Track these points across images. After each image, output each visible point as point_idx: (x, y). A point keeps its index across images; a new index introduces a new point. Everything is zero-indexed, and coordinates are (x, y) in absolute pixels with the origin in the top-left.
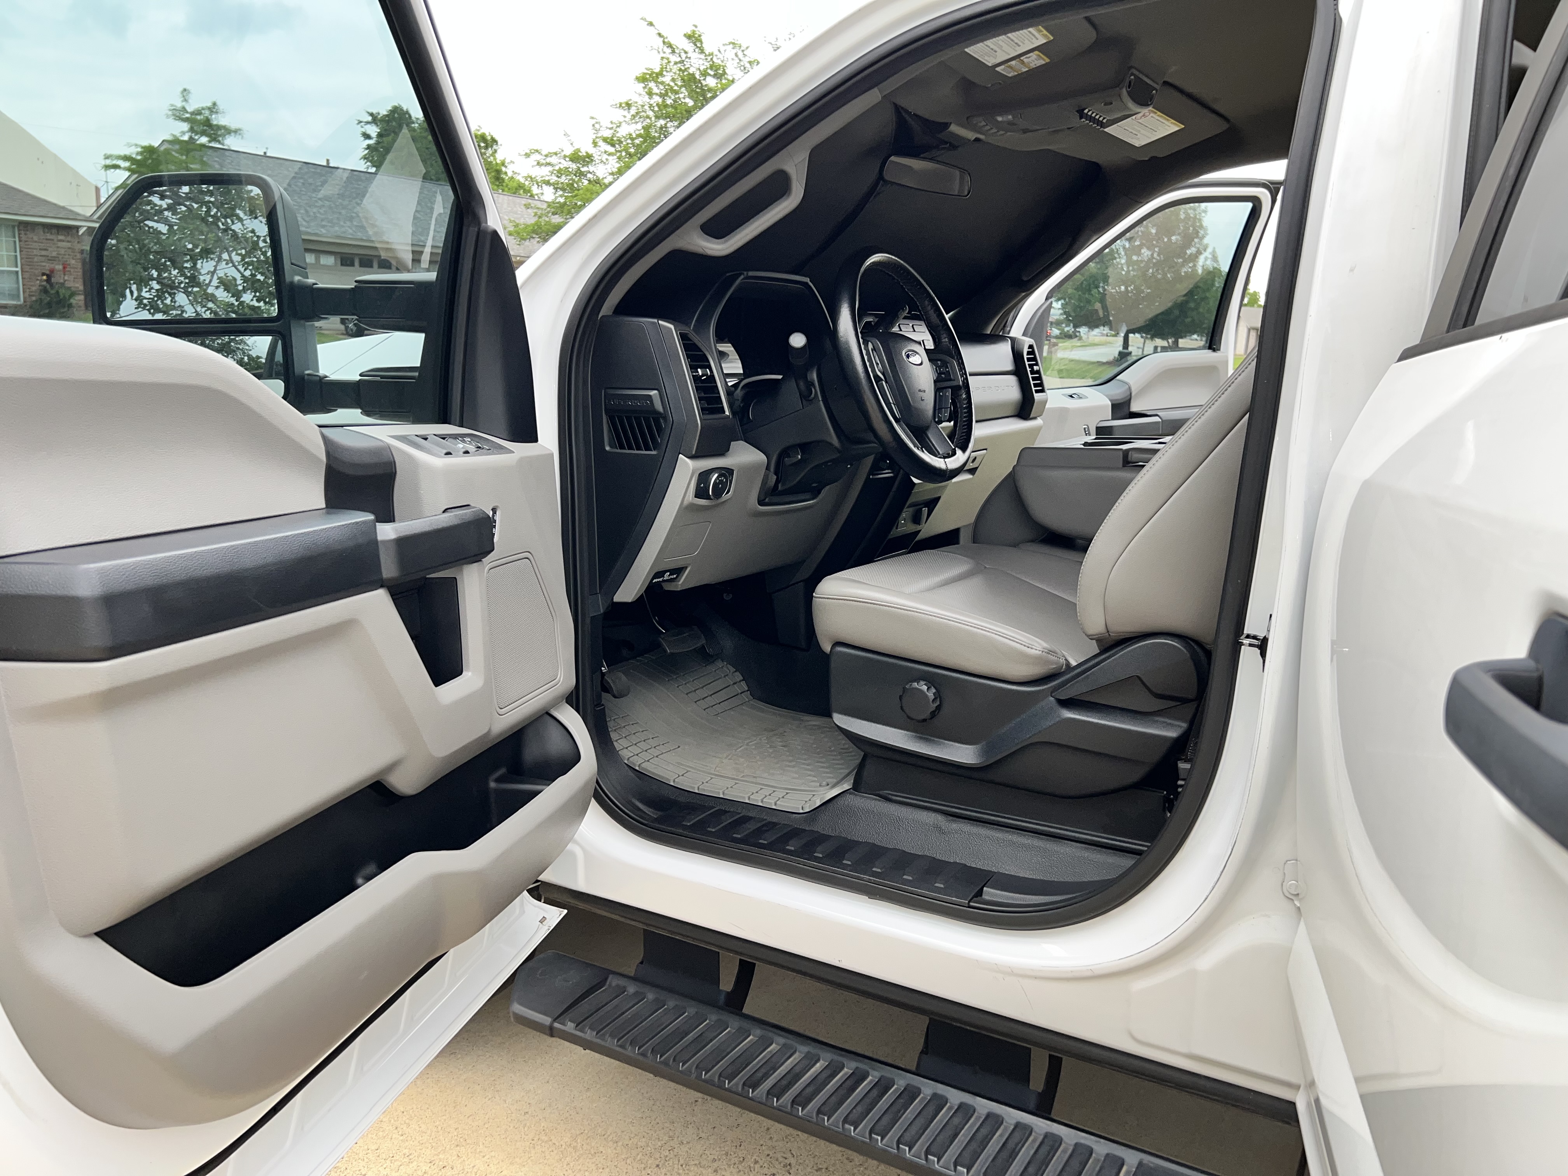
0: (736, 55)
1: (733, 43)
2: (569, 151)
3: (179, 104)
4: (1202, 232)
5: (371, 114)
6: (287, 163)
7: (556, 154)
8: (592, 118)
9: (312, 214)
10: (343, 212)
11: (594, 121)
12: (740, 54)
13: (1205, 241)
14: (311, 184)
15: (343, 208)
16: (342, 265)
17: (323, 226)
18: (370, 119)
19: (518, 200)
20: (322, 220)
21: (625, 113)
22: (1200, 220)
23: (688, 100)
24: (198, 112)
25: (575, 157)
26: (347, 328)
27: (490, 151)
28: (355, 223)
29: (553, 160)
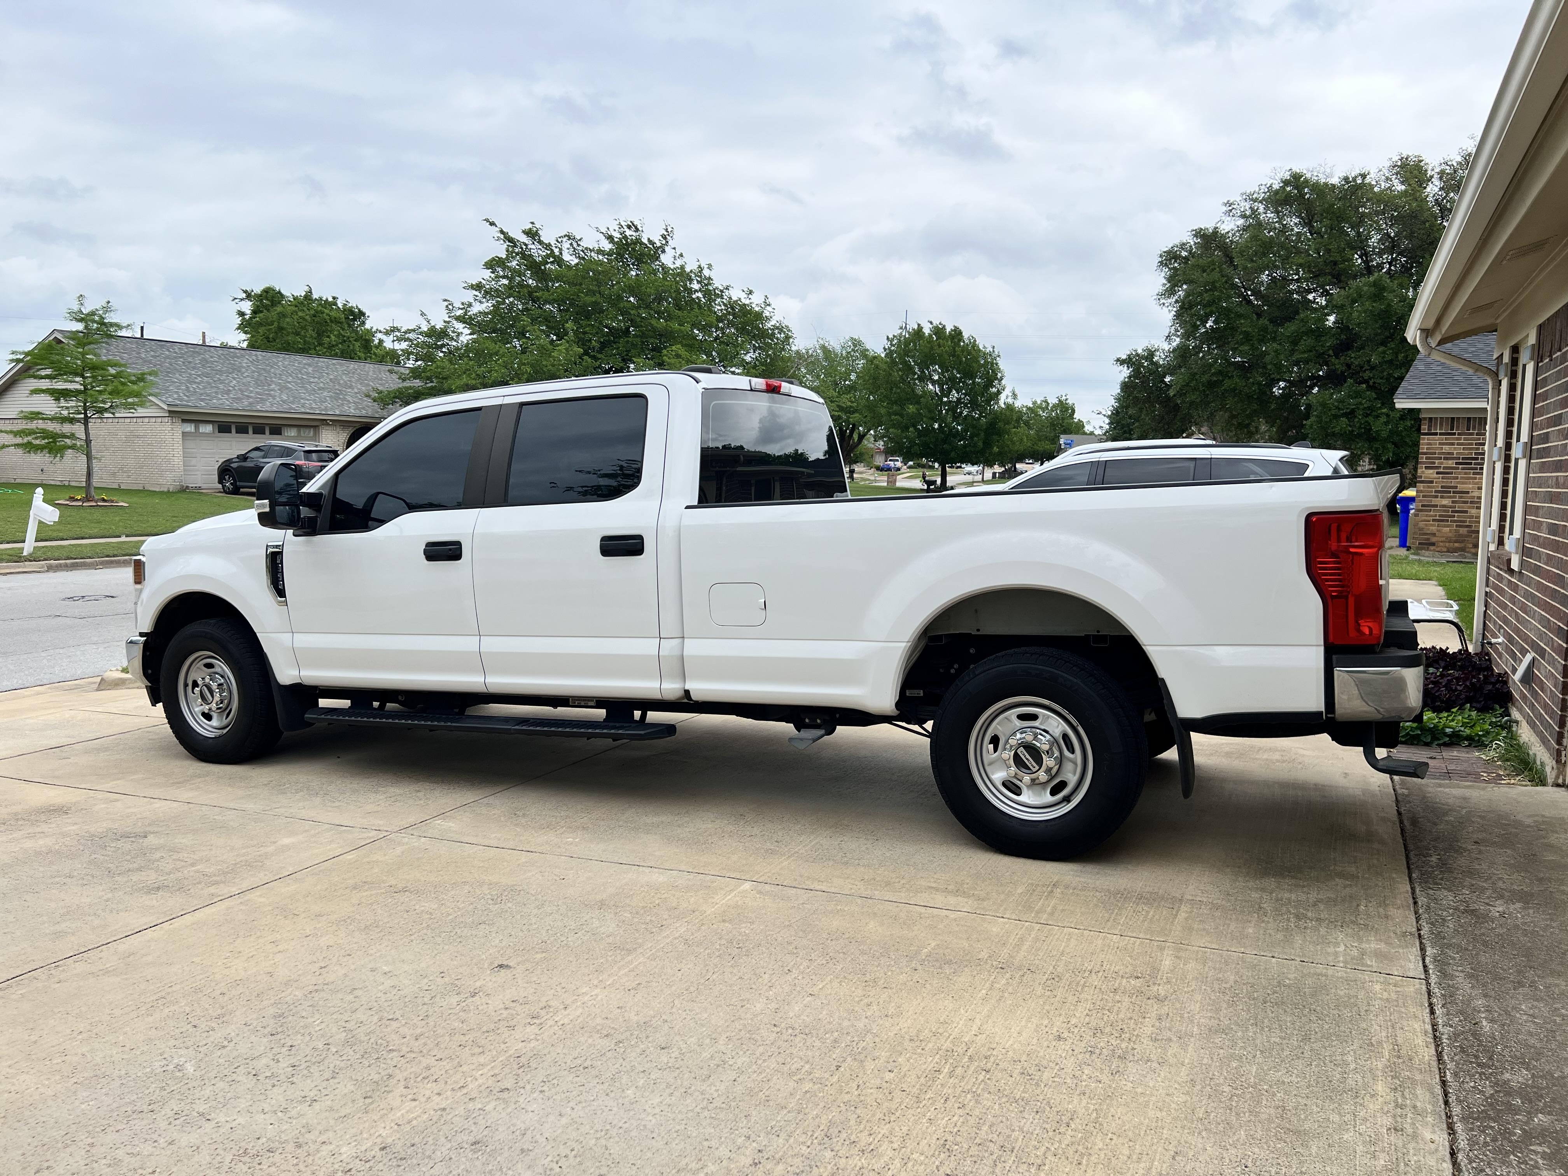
0: (571, 244)
1: (568, 236)
2: (425, 328)
3: (76, 308)
4: (999, 375)
5: (245, 292)
6: (168, 344)
7: (414, 330)
8: (445, 300)
9: (192, 389)
10: (221, 386)
11: (446, 303)
12: (575, 245)
13: (1003, 382)
14: (190, 362)
15: (221, 383)
16: (219, 432)
17: (202, 400)
18: (244, 295)
19: (383, 368)
20: (202, 395)
21: (477, 293)
22: (997, 364)
23: (530, 281)
24: (93, 313)
25: (433, 332)
26: (224, 487)
27: (357, 323)
28: (231, 396)
29: (411, 336)
